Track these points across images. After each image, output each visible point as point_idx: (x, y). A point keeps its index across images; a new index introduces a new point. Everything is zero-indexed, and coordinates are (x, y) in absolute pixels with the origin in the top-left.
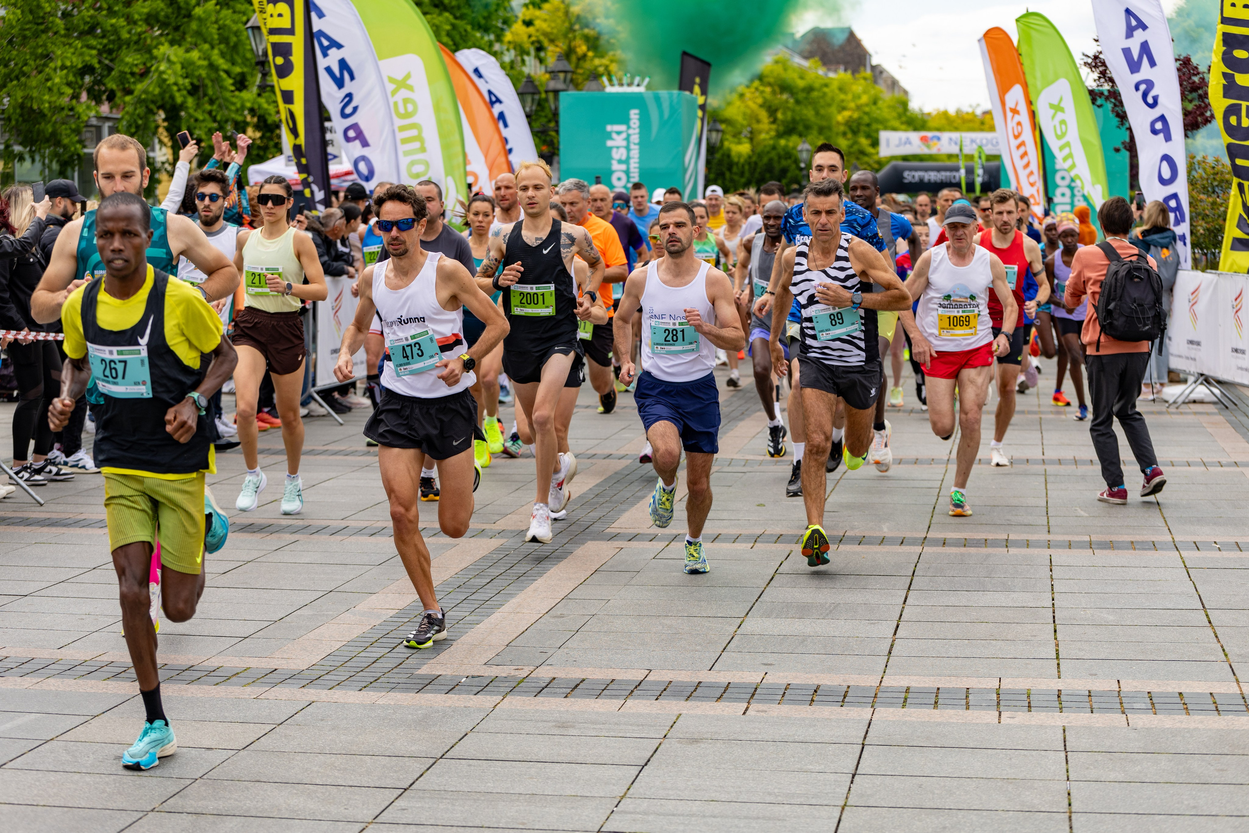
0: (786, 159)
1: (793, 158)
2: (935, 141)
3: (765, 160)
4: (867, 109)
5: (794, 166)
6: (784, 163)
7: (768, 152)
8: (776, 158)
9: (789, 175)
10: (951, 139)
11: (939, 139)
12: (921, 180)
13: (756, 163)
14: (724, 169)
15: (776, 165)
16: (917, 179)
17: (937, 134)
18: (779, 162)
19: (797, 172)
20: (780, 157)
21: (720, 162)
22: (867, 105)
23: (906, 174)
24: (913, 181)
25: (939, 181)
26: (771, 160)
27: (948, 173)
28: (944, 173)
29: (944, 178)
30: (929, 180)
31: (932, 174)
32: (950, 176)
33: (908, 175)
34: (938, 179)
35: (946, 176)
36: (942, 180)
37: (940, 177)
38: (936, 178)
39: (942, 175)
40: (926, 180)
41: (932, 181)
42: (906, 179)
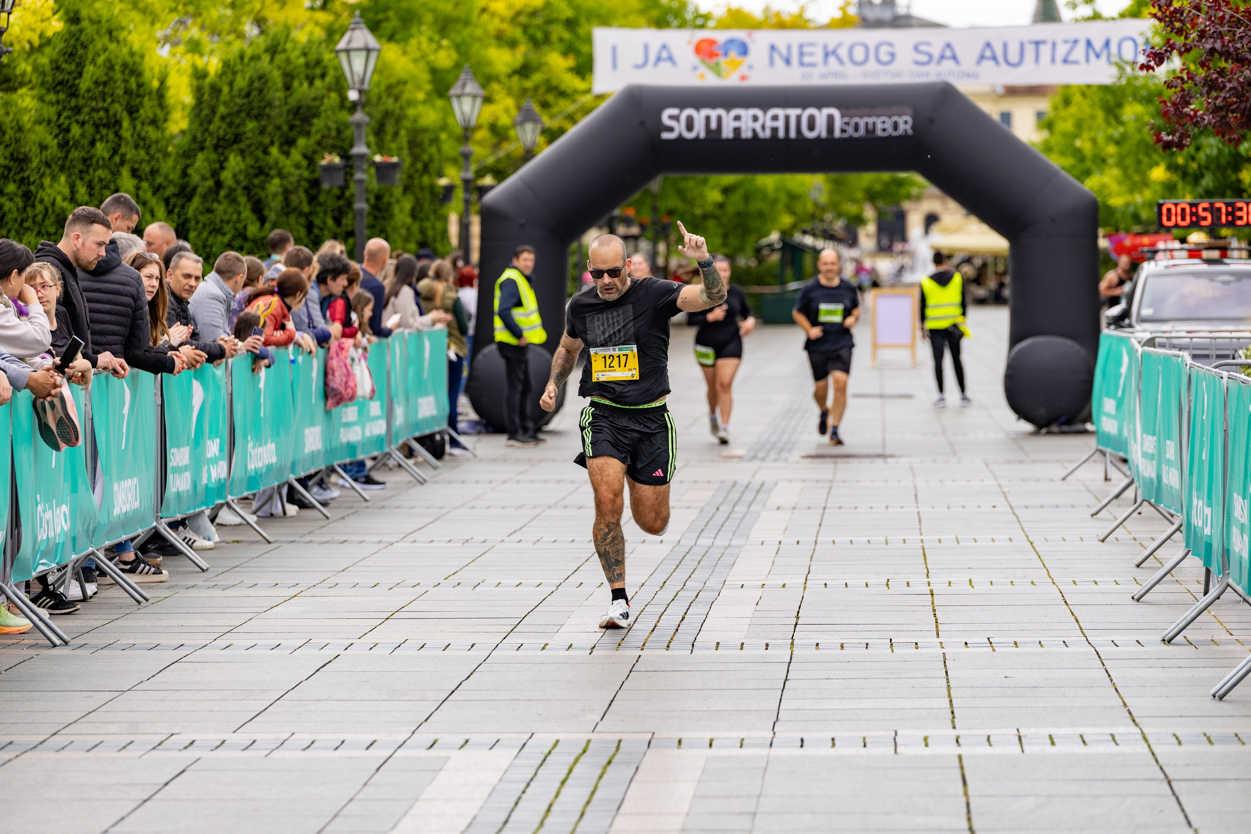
3: (241, 82)
6: (302, 89)
10: (773, 48)
11: (744, 47)
12: (714, 134)
13: (215, 90)
14: (117, 108)
15: (277, 95)
16: (699, 130)
17: (740, 34)
23: (668, 115)
24: (690, 136)
27: (793, 113)
28: (781, 112)
29: (780, 124)
30: (737, 130)
31: (746, 114)
32: (799, 118)
33: (676, 118)
34: (763, 127)
35: (787, 118)
36: (775, 130)
37: (769, 124)
38: (758, 126)
39: (775, 118)
40: (727, 133)
41: (746, 134)
42: (671, 129)
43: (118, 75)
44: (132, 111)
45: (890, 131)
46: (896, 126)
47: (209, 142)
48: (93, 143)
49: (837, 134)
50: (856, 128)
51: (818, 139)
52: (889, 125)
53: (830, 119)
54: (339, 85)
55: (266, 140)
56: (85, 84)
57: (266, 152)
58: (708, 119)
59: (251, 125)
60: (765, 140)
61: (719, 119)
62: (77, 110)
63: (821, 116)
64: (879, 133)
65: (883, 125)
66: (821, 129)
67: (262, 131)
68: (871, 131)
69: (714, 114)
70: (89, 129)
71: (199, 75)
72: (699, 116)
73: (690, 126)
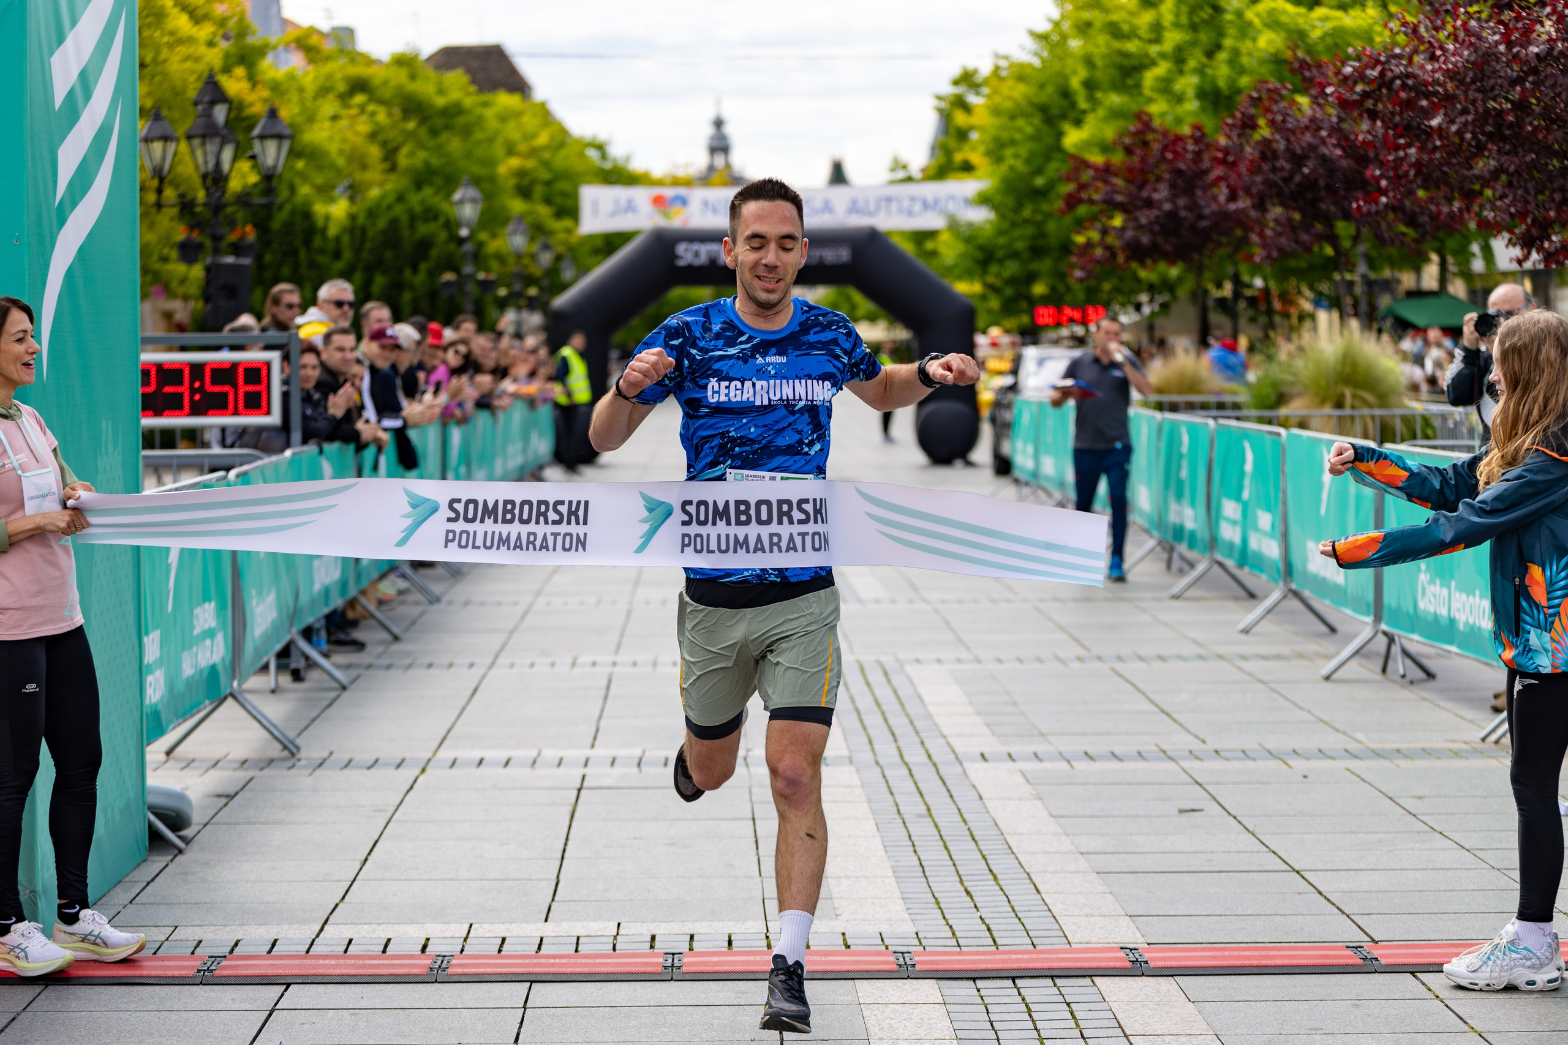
0: (427, 221)
1: (442, 220)
2: (678, 207)
3: (382, 223)
4: (547, 155)
6: (423, 229)
7: (389, 207)
8: (404, 219)
9: (434, 252)
10: (706, 204)
11: (684, 202)
12: (713, 263)
13: (364, 230)
14: (298, 243)
15: (406, 233)
16: (703, 259)
17: (682, 191)
18: (412, 226)
20: (413, 218)
21: (288, 226)
22: (545, 148)
23: (681, 248)
24: (697, 263)
26: (394, 222)
33: (687, 250)
42: (683, 258)
43: (297, 219)
44: (307, 242)
45: (835, 261)
46: (838, 257)
52: (834, 257)
55: (401, 264)
57: (400, 271)
58: (709, 251)
59: (389, 255)
61: (718, 251)
64: (828, 262)
65: (829, 257)
68: (821, 261)
69: (712, 247)
72: (703, 250)
73: (697, 256)
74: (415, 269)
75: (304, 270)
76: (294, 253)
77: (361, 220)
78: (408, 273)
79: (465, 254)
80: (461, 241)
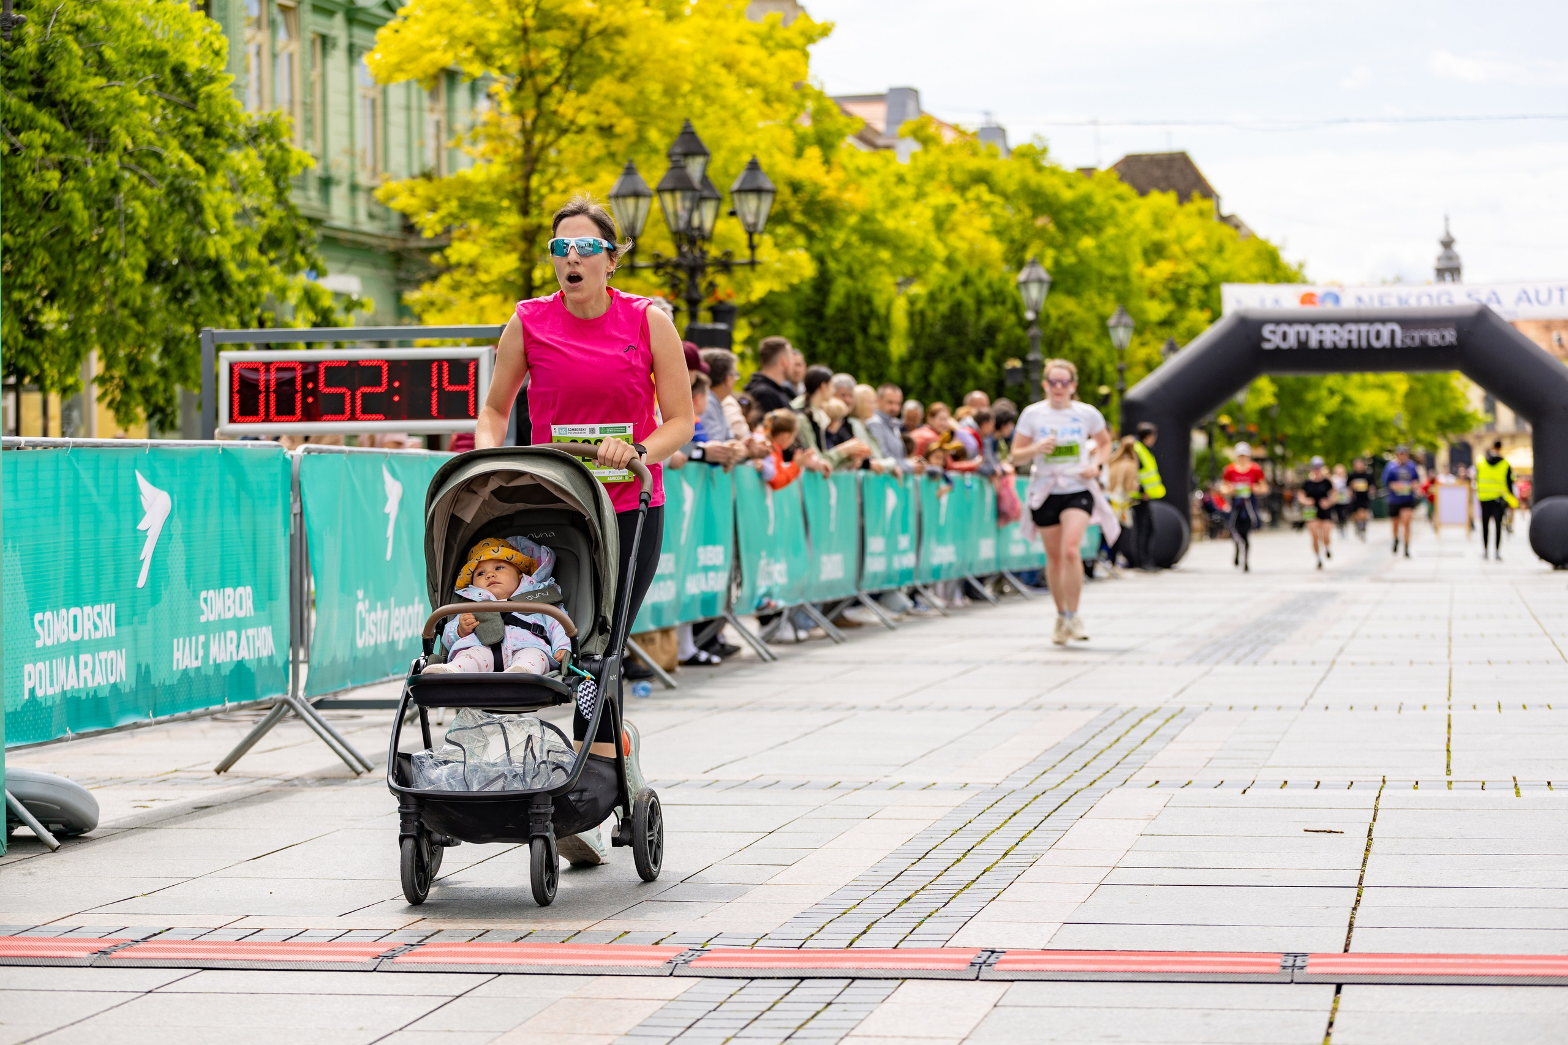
0: (994, 303)
1: (1009, 304)
3: (943, 308)
5: (1012, 319)
6: (990, 313)
7: (953, 290)
8: (970, 302)
9: (1001, 338)
12: (1303, 345)
13: (922, 314)
14: (854, 329)
15: (972, 318)
16: (1292, 342)
18: (979, 312)
19: (1019, 332)
20: (980, 302)
21: (843, 313)
23: (1266, 331)
24: (1284, 346)
25: (1342, 344)
26: (958, 306)
27: (1364, 328)
28: (1354, 327)
29: (1354, 337)
30: (1321, 342)
31: (1328, 329)
32: (1368, 332)
33: (1273, 332)
34: (1341, 339)
35: (1359, 333)
36: (1350, 341)
37: (1346, 336)
38: (1336, 338)
39: (1350, 332)
40: (1313, 343)
41: (1328, 344)
42: (1269, 341)
43: (854, 304)
44: (864, 329)
45: (1440, 342)
46: (1443, 337)
47: (921, 354)
48: (835, 355)
49: (1398, 343)
50: (1413, 338)
51: (1384, 349)
52: (1438, 339)
53: (1393, 333)
54: (1017, 309)
55: (963, 350)
56: (830, 311)
57: (964, 358)
58: (1298, 333)
59: (952, 341)
60: (1343, 350)
61: (1307, 333)
62: (823, 330)
63: (1385, 330)
64: (1431, 342)
65: (1433, 337)
66: (1385, 341)
67: (960, 344)
68: (1424, 342)
69: (1302, 329)
70: (833, 344)
71: (912, 302)
72: (1292, 331)
73: (1285, 337)
74: (980, 356)
75: (861, 360)
76: (850, 340)
77: (920, 305)
78: (971, 360)
79: (1034, 338)
80: (1027, 325)
